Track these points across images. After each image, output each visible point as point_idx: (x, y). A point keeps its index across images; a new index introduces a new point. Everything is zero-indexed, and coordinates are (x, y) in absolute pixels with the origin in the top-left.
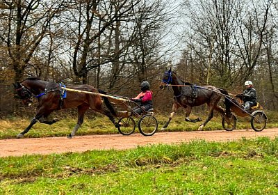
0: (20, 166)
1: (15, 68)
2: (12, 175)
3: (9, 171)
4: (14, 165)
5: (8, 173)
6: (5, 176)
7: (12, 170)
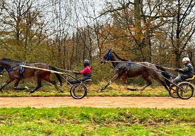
0: (190, 115)
1: (176, 53)
2: (186, 120)
3: (184, 117)
4: (186, 114)
5: (183, 119)
6: (182, 120)
7: (186, 117)
